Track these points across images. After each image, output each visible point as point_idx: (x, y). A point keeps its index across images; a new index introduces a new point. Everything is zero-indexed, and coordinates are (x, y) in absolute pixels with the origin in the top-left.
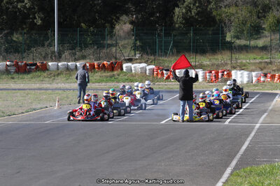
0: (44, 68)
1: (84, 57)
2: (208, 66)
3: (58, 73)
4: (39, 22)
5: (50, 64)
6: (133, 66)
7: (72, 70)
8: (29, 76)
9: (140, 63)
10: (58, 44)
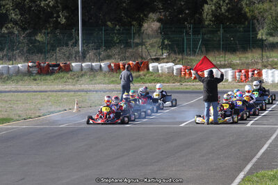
0: (67, 69)
1: (109, 57)
2: (238, 65)
3: (82, 73)
4: (64, 21)
5: (73, 64)
6: (159, 66)
7: (96, 71)
8: (52, 77)
9: (167, 62)
10: (83, 43)
